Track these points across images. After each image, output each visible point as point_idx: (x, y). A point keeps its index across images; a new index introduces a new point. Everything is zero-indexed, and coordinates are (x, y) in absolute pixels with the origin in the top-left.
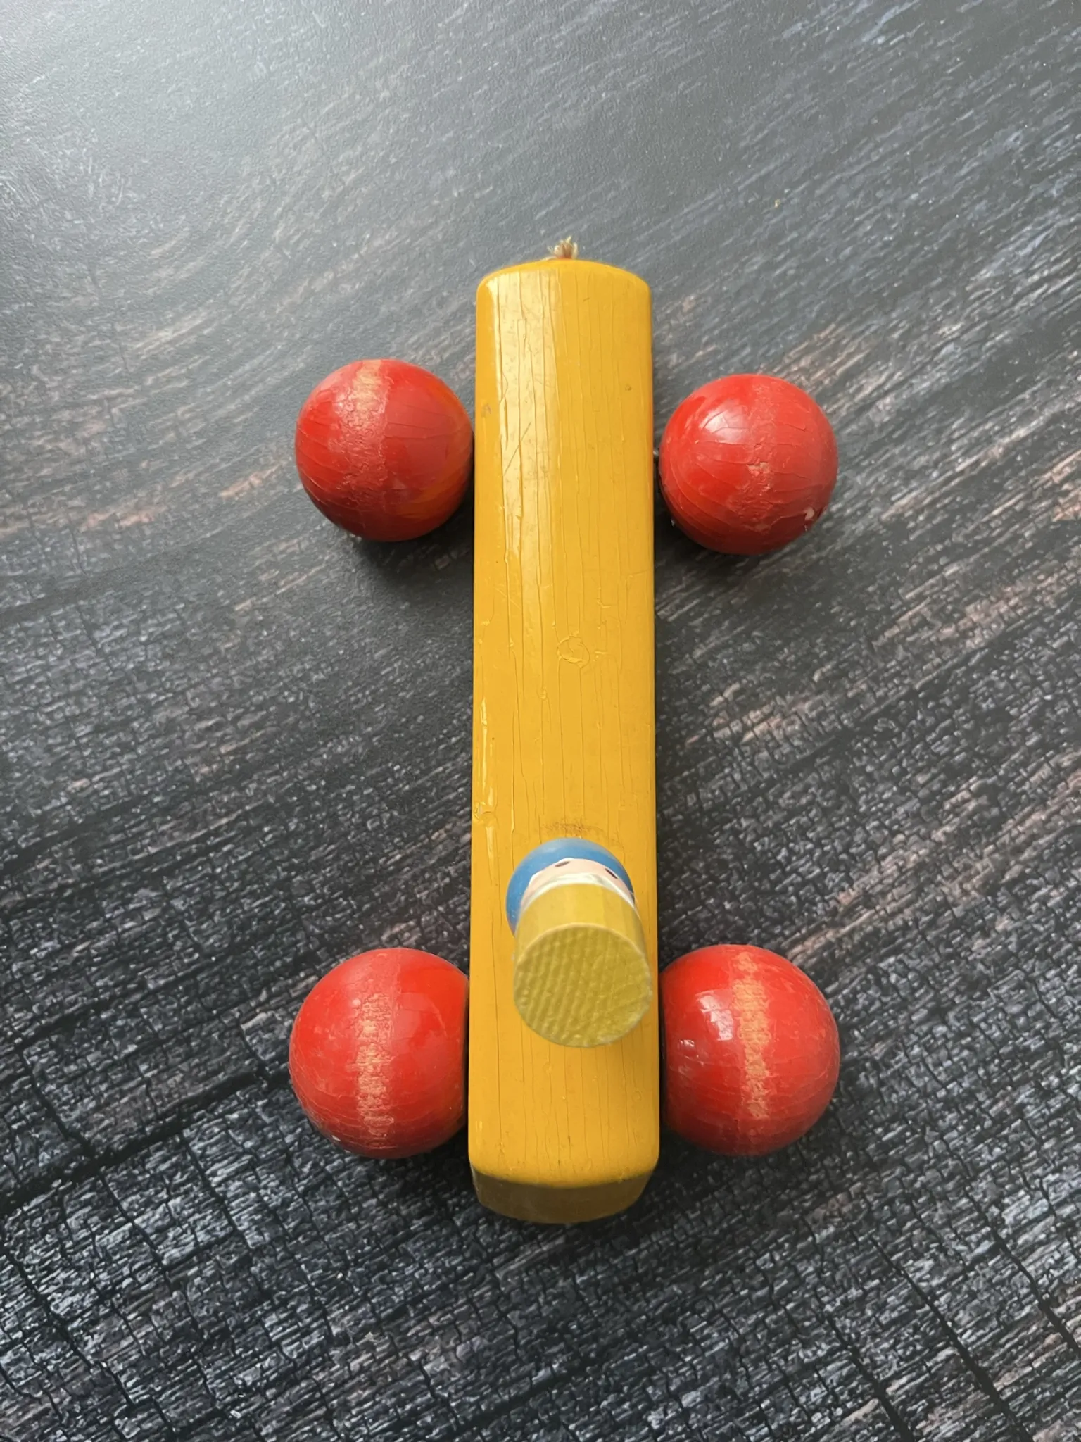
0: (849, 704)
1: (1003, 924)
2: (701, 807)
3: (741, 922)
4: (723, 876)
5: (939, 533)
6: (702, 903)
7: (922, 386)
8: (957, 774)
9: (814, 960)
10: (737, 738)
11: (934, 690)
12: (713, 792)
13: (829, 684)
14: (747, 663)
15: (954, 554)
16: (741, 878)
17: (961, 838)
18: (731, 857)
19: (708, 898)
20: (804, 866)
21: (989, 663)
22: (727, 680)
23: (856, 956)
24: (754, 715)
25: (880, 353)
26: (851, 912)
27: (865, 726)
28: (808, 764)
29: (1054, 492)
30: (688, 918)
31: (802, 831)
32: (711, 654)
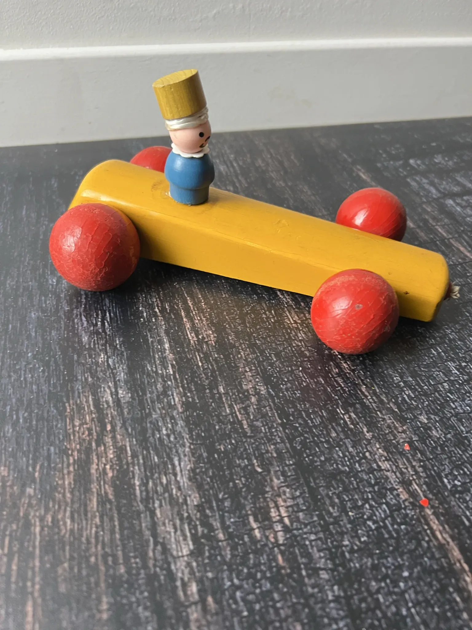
0: (280, 457)
1: (423, 419)
2: (330, 569)
3: (419, 568)
4: (383, 569)
5: (200, 389)
6: (403, 592)
7: (122, 376)
8: (333, 417)
9: (446, 526)
10: (286, 529)
11: (283, 414)
12: (321, 558)
13: (266, 465)
14: (238, 507)
15: (213, 385)
16: (386, 558)
17: (372, 425)
18: (370, 560)
19: (399, 587)
20: (380, 514)
21: (275, 387)
22: (245, 523)
23: (443, 501)
24: (273, 513)
25: (95, 390)
26: (413, 494)
27: (296, 454)
28: (313, 492)
29: (200, 342)
30: (414, 607)
31: (355, 507)
32: (225, 528)
